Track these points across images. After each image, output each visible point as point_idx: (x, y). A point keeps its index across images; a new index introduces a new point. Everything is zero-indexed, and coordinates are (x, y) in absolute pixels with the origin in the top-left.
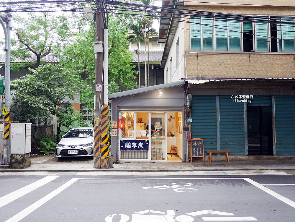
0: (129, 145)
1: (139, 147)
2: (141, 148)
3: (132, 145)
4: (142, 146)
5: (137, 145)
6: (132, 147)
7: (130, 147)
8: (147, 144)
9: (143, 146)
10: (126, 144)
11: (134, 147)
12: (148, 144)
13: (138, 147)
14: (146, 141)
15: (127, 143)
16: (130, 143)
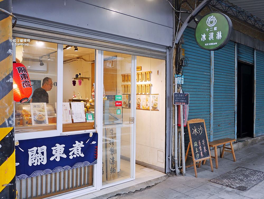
0: (43, 153)
1: (71, 157)
2: (78, 160)
3: (50, 154)
4: (80, 152)
5: (67, 152)
6: (52, 159)
7: (45, 163)
8: (94, 143)
9: (83, 150)
10: (32, 152)
11: (58, 160)
12: (97, 144)
13: (68, 156)
14: (91, 135)
15: (35, 149)
16: (44, 148)
